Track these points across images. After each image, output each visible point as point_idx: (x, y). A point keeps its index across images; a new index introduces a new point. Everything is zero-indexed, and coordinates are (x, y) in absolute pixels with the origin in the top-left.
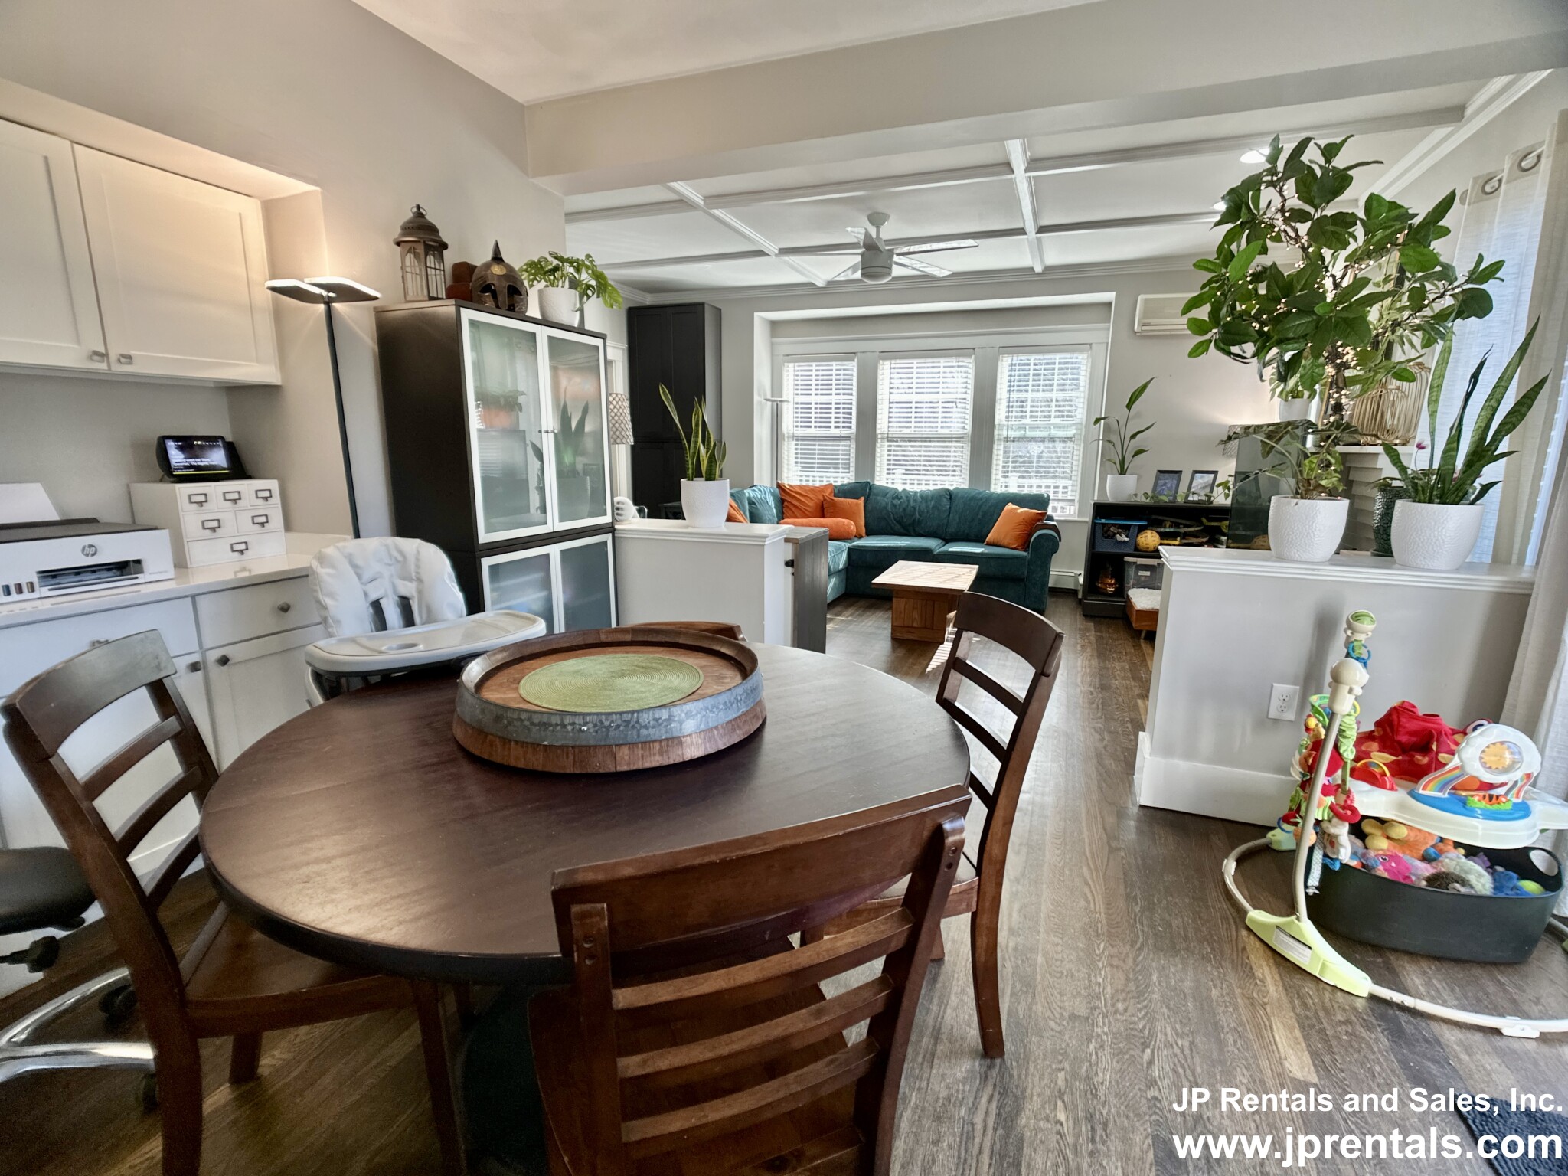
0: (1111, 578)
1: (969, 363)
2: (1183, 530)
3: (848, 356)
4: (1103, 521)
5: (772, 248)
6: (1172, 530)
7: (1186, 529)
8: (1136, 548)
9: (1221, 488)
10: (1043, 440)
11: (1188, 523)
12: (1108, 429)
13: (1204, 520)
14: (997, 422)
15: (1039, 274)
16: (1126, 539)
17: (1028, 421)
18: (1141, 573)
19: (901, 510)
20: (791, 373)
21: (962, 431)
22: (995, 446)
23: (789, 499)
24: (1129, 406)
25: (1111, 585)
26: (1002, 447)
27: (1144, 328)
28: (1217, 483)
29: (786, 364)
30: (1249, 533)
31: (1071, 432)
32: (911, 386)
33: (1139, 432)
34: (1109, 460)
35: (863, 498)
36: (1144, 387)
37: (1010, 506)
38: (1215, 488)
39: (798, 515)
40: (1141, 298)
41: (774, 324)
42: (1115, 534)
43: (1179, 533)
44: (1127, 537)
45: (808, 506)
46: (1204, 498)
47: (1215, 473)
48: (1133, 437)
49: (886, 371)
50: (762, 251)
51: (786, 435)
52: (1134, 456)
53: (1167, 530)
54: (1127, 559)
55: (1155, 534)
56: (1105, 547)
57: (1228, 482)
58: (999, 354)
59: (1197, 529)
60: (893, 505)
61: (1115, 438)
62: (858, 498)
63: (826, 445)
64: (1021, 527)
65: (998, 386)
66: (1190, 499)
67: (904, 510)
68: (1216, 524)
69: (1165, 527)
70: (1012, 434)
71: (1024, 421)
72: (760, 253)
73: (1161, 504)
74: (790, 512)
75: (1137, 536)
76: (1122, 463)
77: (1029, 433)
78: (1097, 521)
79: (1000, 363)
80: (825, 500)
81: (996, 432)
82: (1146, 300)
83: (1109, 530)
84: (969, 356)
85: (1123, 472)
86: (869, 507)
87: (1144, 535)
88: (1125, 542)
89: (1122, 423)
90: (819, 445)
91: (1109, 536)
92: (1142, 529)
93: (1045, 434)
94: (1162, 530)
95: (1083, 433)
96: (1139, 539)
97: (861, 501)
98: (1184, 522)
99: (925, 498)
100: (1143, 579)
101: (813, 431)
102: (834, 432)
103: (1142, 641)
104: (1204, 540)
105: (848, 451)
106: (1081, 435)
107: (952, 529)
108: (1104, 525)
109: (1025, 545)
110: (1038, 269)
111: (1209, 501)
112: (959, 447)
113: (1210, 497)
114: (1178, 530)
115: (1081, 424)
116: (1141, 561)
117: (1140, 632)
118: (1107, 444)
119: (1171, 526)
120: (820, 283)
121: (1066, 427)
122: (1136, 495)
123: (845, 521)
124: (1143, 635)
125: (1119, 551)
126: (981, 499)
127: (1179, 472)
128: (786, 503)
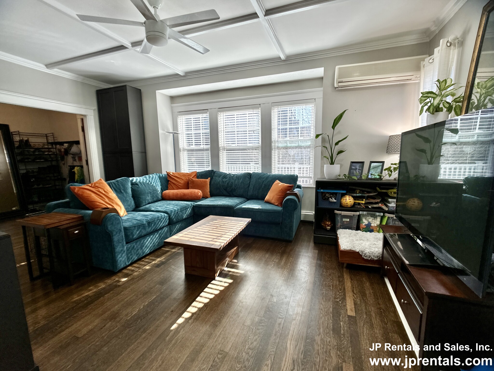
0: (329, 221)
1: (258, 111)
2: (366, 195)
3: (204, 111)
4: (322, 190)
5: (127, 43)
6: (360, 195)
7: (368, 195)
8: (341, 205)
9: (386, 171)
10: (296, 147)
11: (369, 190)
12: (323, 140)
13: (378, 189)
14: (273, 140)
15: (284, 61)
16: (335, 201)
17: (288, 138)
18: (344, 220)
19: (226, 184)
20: (182, 120)
21: (257, 145)
22: (273, 152)
23: (171, 180)
24: (333, 127)
25: (328, 225)
26: (277, 152)
27: (340, 84)
28: (384, 168)
29: (179, 116)
30: (404, 197)
31: (309, 143)
32: (234, 123)
33: (340, 141)
34: (325, 157)
35: (209, 178)
36: (341, 116)
37: (278, 181)
38: (384, 171)
39: (175, 188)
40: (337, 67)
41: (173, 98)
42: (329, 198)
43: (365, 196)
44: (335, 200)
45: (180, 183)
46: (378, 177)
47: (383, 162)
48: (337, 144)
49: (222, 118)
50: (122, 46)
51: (182, 149)
52: (337, 154)
53: (358, 195)
54: (336, 212)
55: (351, 198)
56: (324, 205)
57: (390, 167)
58: (272, 107)
59: (374, 194)
60: (223, 182)
61: (328, 146)
62: (207, 178)
63: (199, 153)
64: (280, 194)
65: (272, 122)
66: (370, 177)
67: (228, 184)
68: (384, 191)
69: (356, 193)
70: (280, 145)
71: (286, 139)
72: (121, 47)
73: (353, 181)
74: (171, 186)
75: (341, 199)
76: (332, 158)
77: (289, 145)
78: (318, 191)
79: (272, 111)
80: (189, 180)
81: (273, 144)
82: (339, 68)
83: (325, 195)
84: (258, 108)
85: (332, 163)
86: (212, 182)
87: (345, 198)
88: (334, 202)
89: (331, 137)
90: (196, 153)
91: (325, 199)
92: (343, 195)
93: (296, 145)
94: (355, 195)
95: (314, 144)
96: (342, 200)
97: (208, 180)
98: (366, 190)
99: (238, 177)
100: (345, 223)
101: (193, 147)
102: (202, 147)
103: (345, 270)
104: (379, 201)
105: (207, 156)
106: (313, 144)
107: (250, 193)
108: (322, 193)
109: (281, 204)
110: (283, 57)
111: (380, 179)
112: (257, 152)
113: (380, 176)
114: (364, 195)
115: (313, 139)
116: (344, 213)
117: (343, 264)
118: (324, 148)
119: (359, 193)
120: (181, 74)
121: (306, 141)
122: (339, 175)
123: (196, 191)
124: (345, 265)
125: (332, 207)
126: (264, 178)
127: (363, 163)
128: (169, 182)
